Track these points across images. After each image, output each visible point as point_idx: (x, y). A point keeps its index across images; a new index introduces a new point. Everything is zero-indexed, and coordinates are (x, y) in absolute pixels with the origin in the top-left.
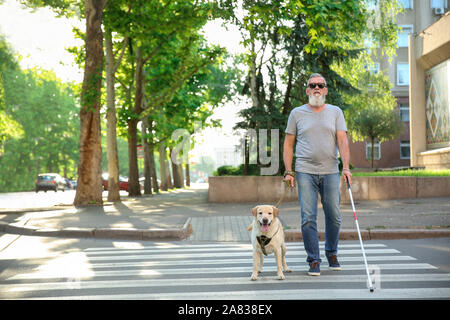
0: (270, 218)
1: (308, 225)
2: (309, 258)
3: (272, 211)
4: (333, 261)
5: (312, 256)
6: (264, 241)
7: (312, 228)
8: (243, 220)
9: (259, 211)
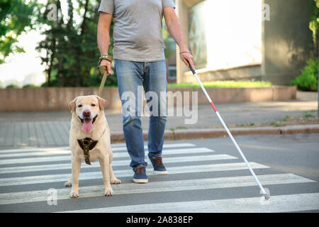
0: (94, 112)
1: (132, 124)
2: (133, 162)
3: (96, 102)
4: (158, 165)
5: (136, 160)
6: (87, 145)
7: (135, 126)
8: (48, 125)
9: (78, 104)
